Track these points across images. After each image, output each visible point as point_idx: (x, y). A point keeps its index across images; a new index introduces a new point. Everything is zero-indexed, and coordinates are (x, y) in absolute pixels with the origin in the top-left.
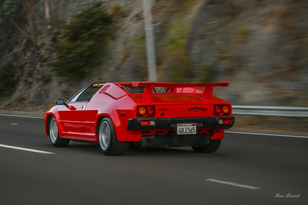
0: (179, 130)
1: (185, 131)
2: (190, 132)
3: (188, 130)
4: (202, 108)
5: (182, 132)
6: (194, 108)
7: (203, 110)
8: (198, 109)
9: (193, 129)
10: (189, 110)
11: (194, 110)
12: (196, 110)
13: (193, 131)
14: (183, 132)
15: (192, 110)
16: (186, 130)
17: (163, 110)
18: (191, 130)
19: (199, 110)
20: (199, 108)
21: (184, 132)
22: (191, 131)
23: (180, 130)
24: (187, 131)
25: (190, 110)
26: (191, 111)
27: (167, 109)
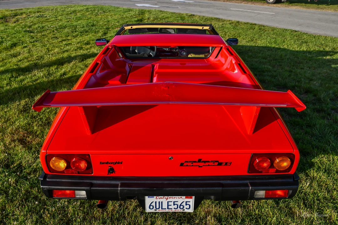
0: (150, 205)
1: (165, 206)
2: (179, 209)
3: (174, 205)
4: (217, 161)
5: (158, 207)
6: (196, 162)
7: (220, 164)
8: (207, 164)
9: (186, 205)
10: (182, 165)
11: (194, 164)
12: (201, 164)
13: (188, 207)
14: (160, 209)
15: (189, 164)
16: (168, 205)
17: (112, 163)
18: (181, 205)
19: (209, 165)
20: (209, 162)
21: (162, 209)
22: (182, 207)
23: (154, 204)
24: (170, 207)
25: (185, 164)
26: (187, 166)
27: (121, 163)
